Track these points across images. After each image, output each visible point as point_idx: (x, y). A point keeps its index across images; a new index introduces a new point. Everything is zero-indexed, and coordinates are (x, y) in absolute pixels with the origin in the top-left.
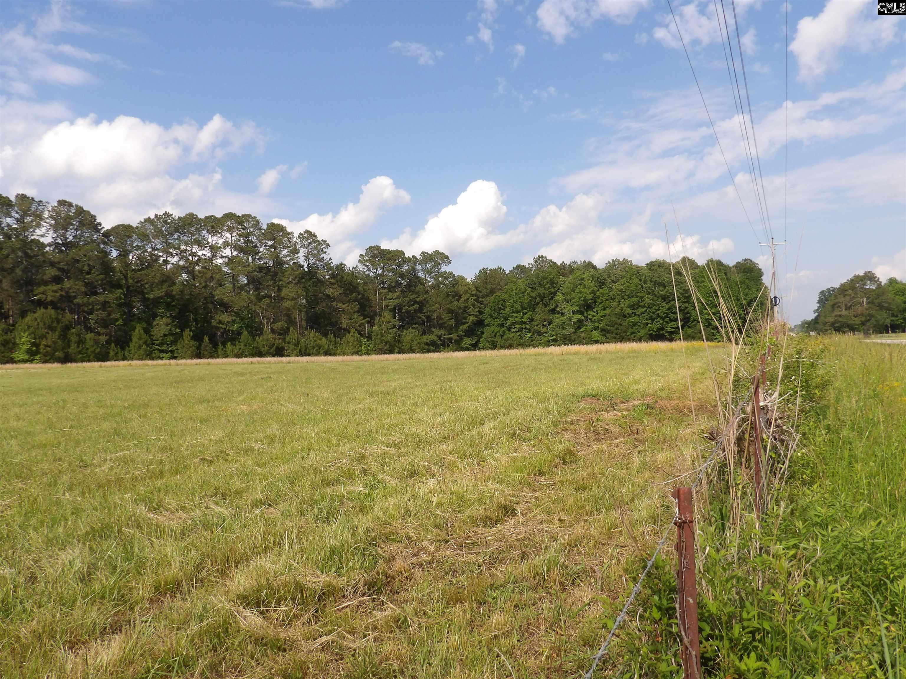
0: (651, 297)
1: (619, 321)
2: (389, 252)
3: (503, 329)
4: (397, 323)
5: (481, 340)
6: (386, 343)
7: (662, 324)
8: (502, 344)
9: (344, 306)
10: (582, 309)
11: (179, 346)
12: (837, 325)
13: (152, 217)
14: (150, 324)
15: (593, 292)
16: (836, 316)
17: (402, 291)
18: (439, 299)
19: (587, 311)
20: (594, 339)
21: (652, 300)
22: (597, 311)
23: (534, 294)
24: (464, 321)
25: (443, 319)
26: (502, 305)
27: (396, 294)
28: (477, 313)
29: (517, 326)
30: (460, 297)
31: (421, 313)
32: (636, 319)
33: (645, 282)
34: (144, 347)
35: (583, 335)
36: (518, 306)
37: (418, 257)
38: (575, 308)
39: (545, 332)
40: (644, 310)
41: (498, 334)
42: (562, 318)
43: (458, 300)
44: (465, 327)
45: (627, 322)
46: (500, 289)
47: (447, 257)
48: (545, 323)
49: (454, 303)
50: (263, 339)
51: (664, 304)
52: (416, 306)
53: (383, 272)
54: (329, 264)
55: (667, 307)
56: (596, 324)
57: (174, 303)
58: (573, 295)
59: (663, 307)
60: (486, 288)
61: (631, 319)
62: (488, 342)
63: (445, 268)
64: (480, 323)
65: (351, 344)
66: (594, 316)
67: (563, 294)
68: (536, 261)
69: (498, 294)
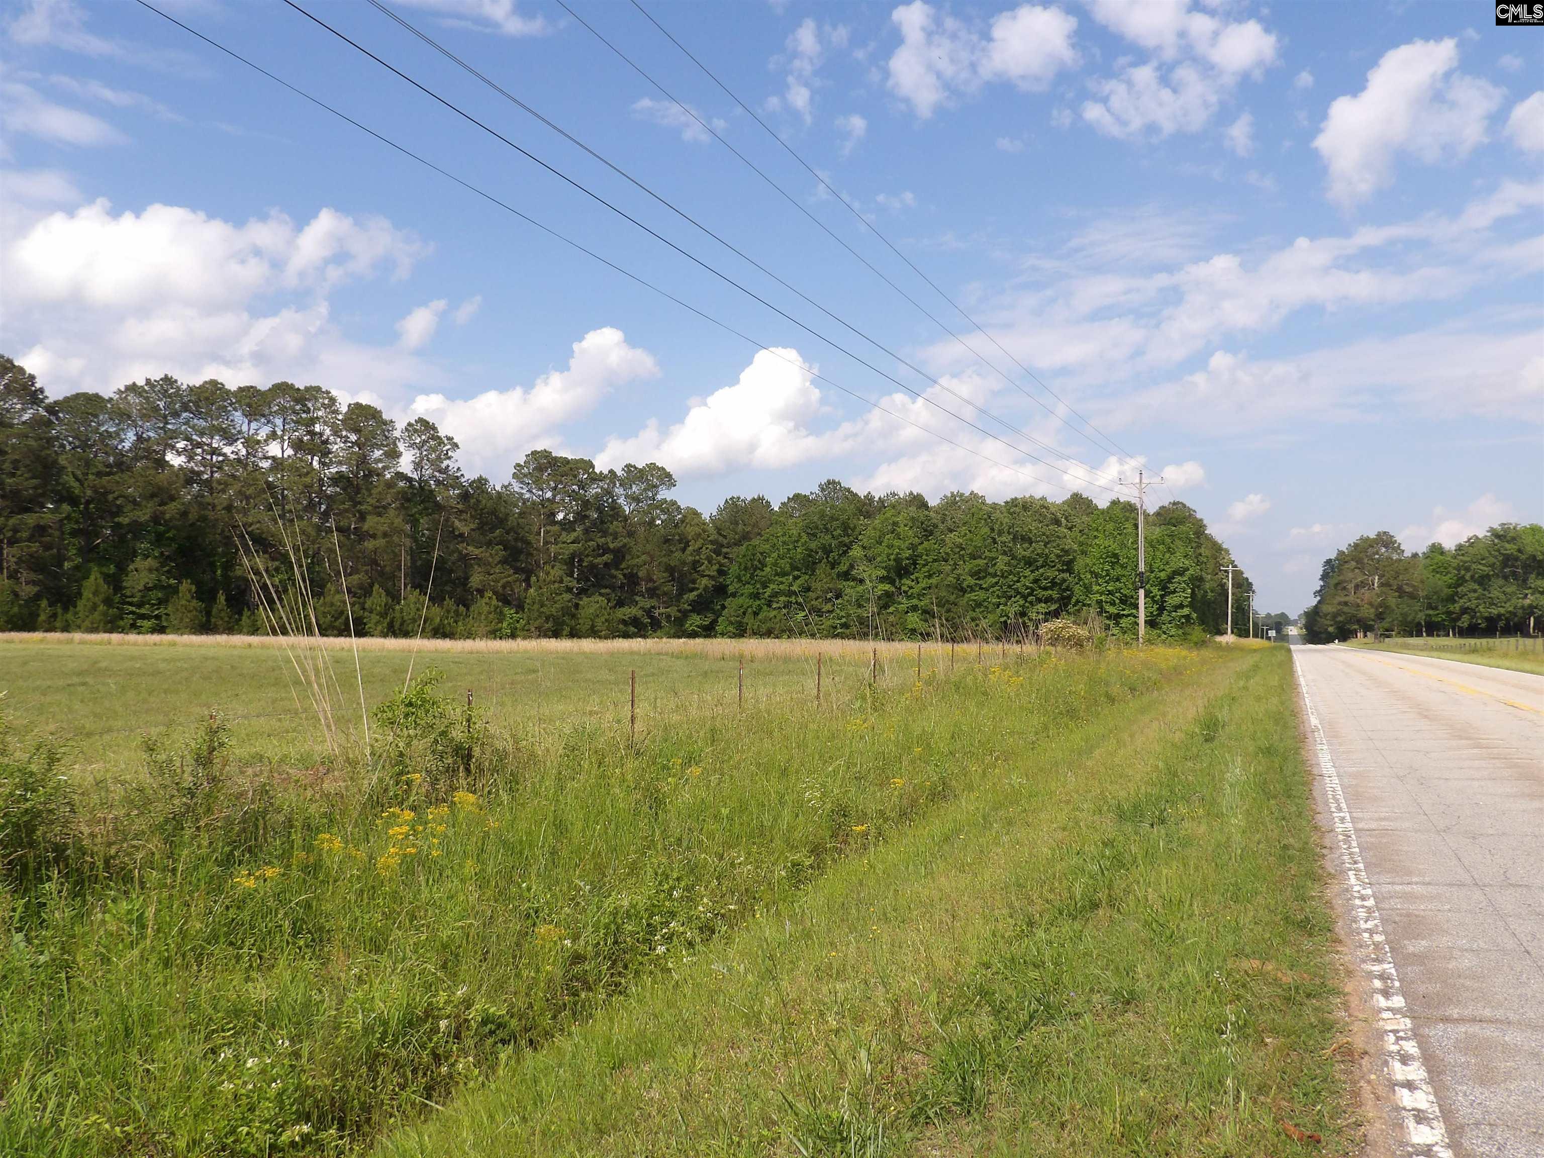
0: (1006, 559)
1: (952, 598)
2: (566, 461)
3: (758, 602)
4: (574, 584)
5: (720, 620)
6: (547, 619)
7: (1023, 606)
8: (755, 627)
9: (477, 551)
10: (893, 575)
11: (170, 609)
12: (1340, 619)
13: (141, 382)
14: (122, 568)
15: (913, 547)
16: (1340, 604)
17: (586, 531)
18: (649, 547)
19: (901, 579)
20: (910, 627)
21: (1008, 564)
22: (917, 578)
23: (813, 545)
24: (691, 586)
25: (655, 582)
26: (759, 561)
27: (573, 535)
28: (715, 573)
29: (782, 599)
30: (687, 544)
31: (617, 569)
32: (980, 595)
33: (1000, 533)
34: (102, 608)
35: (891, 618)
36: (785, 564)
37: (619, 473)
38: (882, 573)
39: (829, 611)
40: (994, 580)
41: (750, 610)
42: (860, 588)
43: (684, 550)
44: (692, 596)
45: (965, 600)
46: (759, 534)
47: (669, 476)
48: (830, 595)
49: (676, 554)
50: (325, 604)
51: (1027, 572)
52: (607, 558)
53: (554, 496)
54: (457, 478)
55: (1032, 578)
56: (915, 602)
57: (170, 535)
58: (880, 548)
59: (1025, 577)
60: (734, 530)
61: (972, 596)
62: (731, 623)
63: (664, 494)
64: (721, 591)
65: (483, 617)
66: (911, 588)
67: (864, 548)
68: (823, 490)
69: (756, 541)
